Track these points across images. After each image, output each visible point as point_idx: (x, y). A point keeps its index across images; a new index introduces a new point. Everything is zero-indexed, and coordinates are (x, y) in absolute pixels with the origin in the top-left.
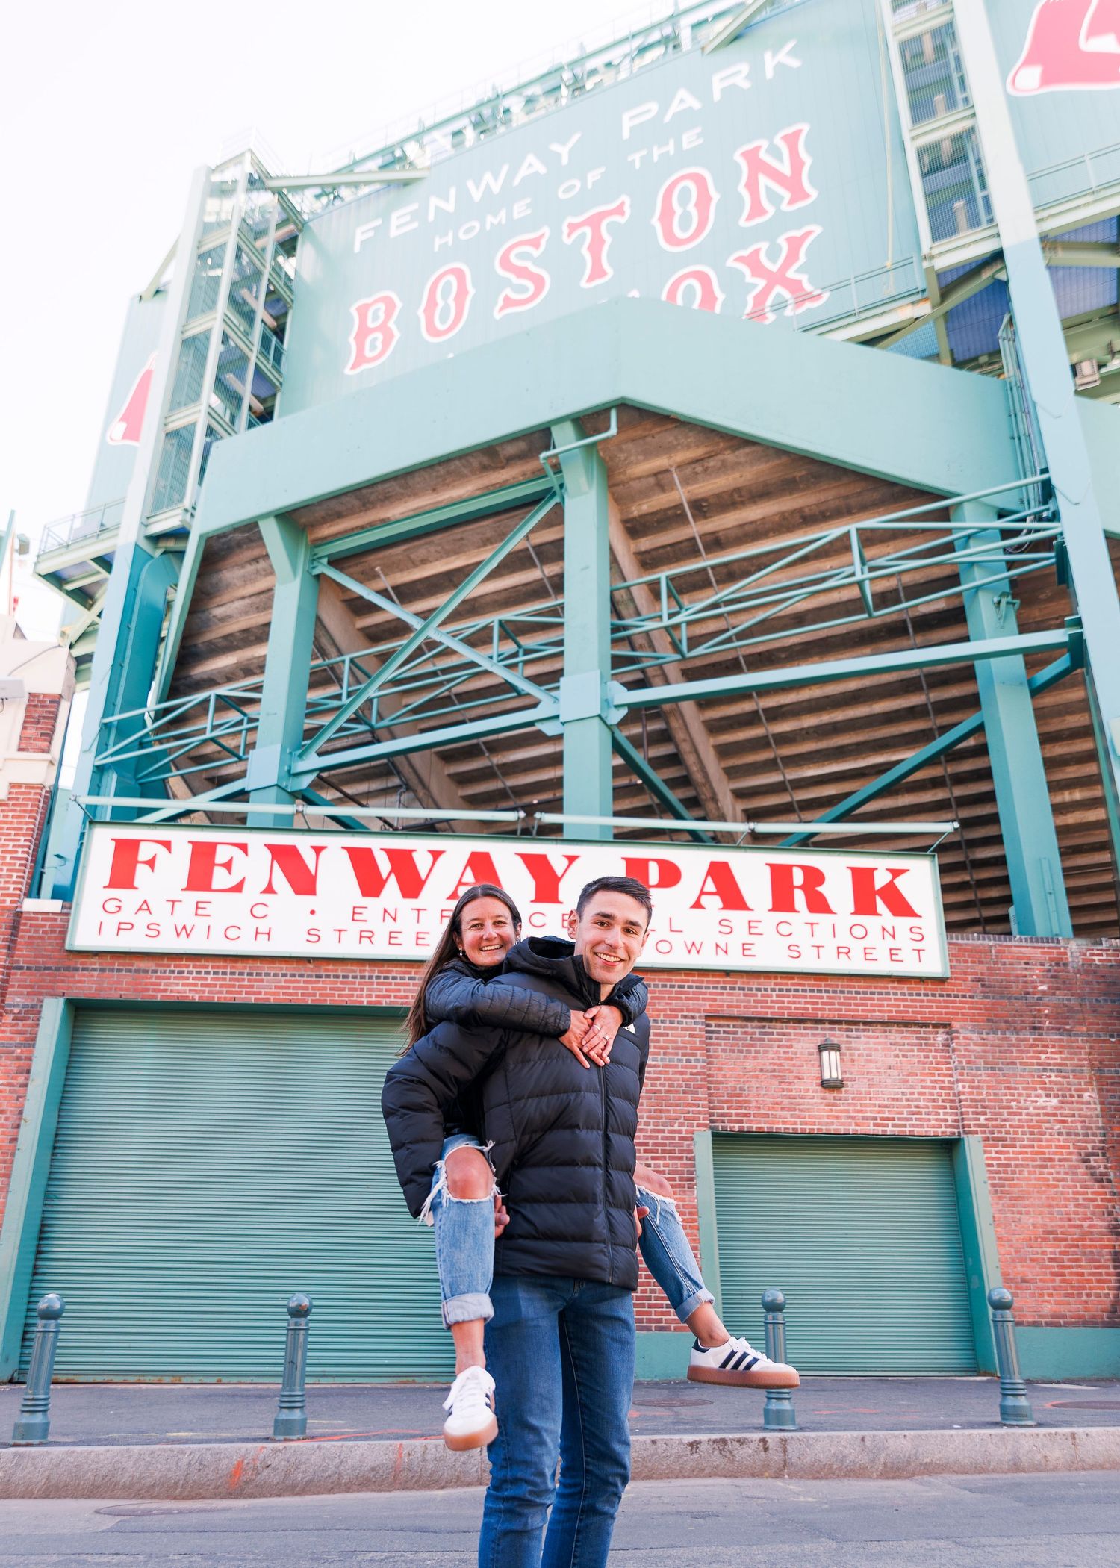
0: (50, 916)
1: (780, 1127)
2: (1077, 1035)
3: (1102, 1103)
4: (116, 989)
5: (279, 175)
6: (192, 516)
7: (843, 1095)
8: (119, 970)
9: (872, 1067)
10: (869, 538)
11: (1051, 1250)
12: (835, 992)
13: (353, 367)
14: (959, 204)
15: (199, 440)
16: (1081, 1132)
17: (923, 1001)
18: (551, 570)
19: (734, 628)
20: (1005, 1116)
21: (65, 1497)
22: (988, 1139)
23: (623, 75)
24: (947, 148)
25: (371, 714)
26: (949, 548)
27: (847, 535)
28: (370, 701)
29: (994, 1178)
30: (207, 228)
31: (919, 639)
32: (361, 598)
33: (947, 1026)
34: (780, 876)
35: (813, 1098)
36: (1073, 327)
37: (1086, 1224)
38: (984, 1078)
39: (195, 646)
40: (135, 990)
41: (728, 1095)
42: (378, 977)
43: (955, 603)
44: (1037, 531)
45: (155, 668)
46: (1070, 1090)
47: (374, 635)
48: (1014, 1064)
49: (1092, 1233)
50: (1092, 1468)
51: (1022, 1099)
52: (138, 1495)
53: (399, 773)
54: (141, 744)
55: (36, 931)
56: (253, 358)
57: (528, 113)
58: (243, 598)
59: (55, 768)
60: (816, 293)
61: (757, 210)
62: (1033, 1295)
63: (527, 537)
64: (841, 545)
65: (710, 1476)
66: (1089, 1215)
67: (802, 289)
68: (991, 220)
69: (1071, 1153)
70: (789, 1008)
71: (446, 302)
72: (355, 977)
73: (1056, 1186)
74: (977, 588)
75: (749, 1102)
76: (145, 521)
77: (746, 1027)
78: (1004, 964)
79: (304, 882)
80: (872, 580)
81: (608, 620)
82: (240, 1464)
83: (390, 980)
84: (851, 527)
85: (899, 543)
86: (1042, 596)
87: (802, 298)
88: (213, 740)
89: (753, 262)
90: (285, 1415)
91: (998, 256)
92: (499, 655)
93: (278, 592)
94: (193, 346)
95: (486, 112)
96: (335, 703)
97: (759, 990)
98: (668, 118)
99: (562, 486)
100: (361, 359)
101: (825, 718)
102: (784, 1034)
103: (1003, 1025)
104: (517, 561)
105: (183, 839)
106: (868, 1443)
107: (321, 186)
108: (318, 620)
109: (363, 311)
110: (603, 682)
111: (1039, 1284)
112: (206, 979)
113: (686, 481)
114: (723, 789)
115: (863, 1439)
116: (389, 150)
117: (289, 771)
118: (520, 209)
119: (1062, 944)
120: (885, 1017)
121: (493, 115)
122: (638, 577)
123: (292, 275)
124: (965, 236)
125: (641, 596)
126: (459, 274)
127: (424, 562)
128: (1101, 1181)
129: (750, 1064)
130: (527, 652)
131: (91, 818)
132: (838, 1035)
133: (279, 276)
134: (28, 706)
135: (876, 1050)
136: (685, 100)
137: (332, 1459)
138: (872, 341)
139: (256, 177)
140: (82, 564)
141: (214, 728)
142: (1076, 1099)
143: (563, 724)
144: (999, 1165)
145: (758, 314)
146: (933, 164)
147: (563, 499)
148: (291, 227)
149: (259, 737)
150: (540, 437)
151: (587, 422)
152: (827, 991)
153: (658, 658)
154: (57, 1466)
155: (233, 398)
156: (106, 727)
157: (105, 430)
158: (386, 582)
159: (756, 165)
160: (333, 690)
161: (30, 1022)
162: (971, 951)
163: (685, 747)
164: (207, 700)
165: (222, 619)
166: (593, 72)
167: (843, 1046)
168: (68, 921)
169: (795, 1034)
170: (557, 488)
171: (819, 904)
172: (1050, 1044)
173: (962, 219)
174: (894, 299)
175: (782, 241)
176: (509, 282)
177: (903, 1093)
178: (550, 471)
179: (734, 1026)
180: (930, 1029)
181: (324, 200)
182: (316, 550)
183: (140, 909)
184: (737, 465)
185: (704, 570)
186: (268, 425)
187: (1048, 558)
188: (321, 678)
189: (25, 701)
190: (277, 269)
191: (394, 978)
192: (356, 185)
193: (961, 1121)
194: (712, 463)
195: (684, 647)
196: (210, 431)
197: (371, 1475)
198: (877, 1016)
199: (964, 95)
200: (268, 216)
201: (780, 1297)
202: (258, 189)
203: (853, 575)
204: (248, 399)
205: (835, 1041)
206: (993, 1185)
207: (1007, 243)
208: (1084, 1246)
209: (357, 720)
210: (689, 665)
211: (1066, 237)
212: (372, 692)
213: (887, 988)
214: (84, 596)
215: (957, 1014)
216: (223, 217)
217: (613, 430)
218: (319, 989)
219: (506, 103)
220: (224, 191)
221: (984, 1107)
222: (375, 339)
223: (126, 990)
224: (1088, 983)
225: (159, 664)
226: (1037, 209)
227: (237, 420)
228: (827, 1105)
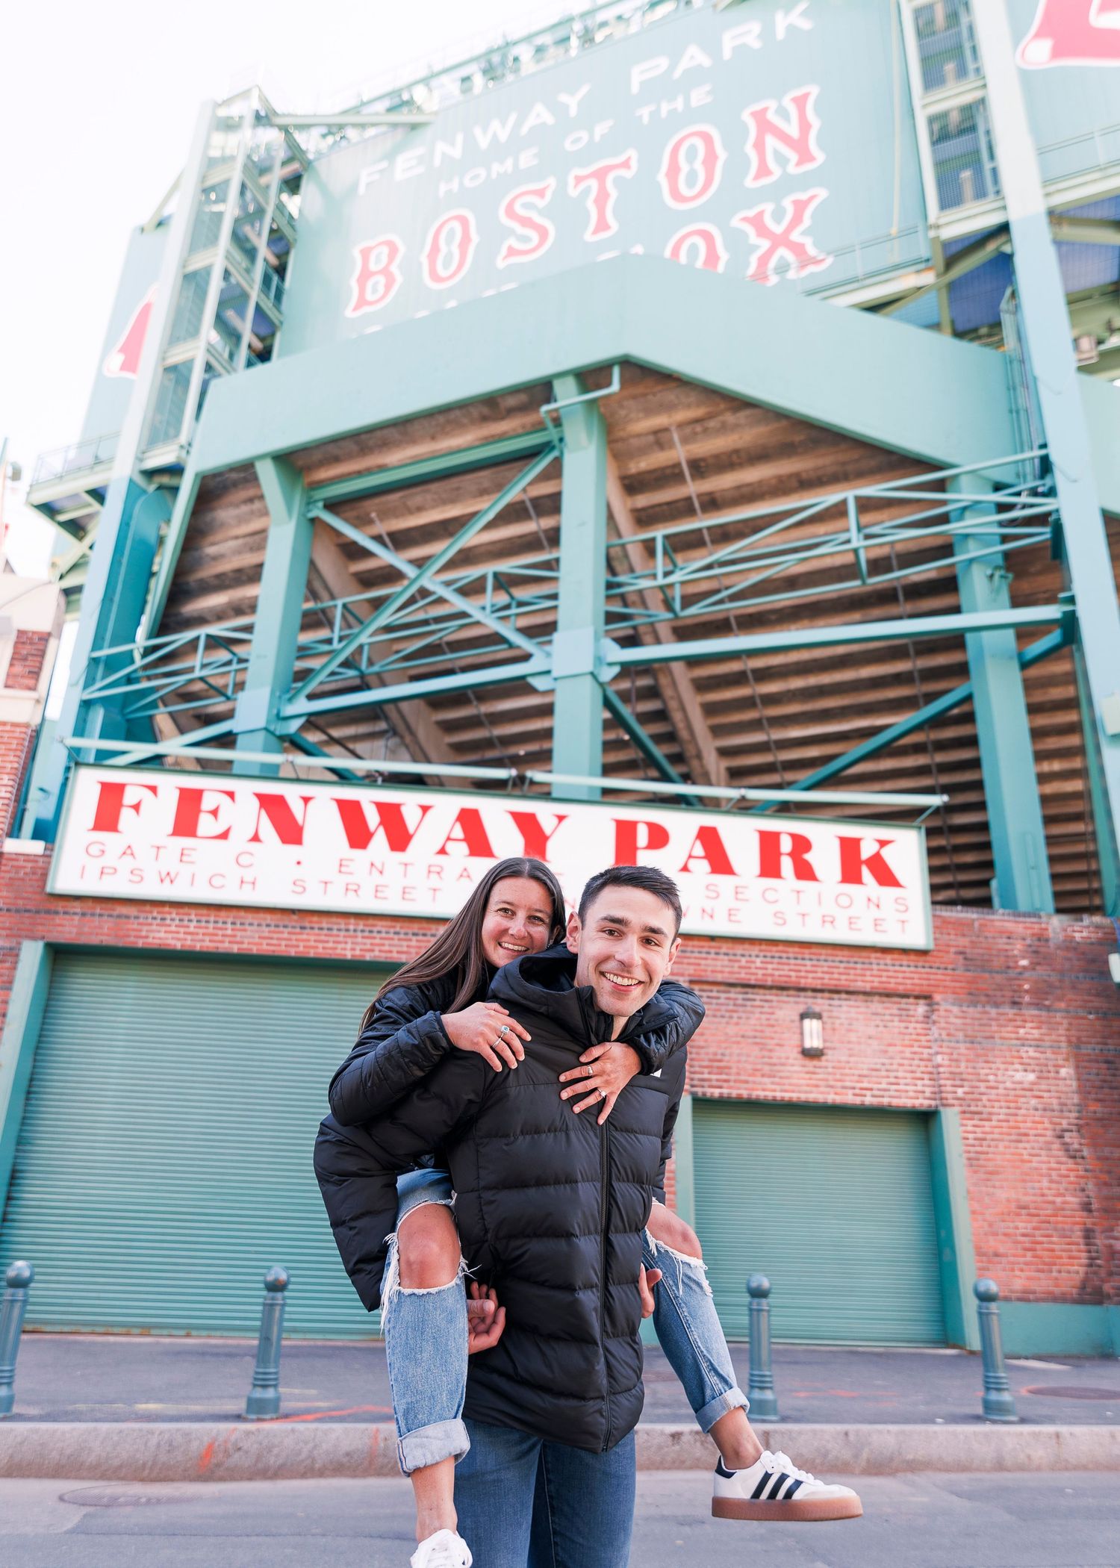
0: (32, 858)
1: (760, 1094)
2: (1056, 1011)
3: (1078, 1079)
4: (97, 934)
5: (286, 112)
6: (188, 452)
7: (823, 1063)
8: (101, 915)
9: (853, 1037)
10: (866, 505)
11: (1023, 1225)
12: (818, 960)
13: (355, 309)
14: (966, 175)
15: (197, 376)
16: (1056, 1107)
17: (904, 972)
18: (547, 523)
19: (727, 588)
20: (983, 1090)
21: (28, 1476)
22: (964, 1112)
23: (634, 28)
24: (955, 118)
25: (361, 659)
26: (944, 519)
27: (844, 502)
28: (361, 647)
29: (969, 1152)
30: (211, 163)
31: (909, 607)
32: (354, 543)
33: (927, 997)
34: (769, 843)
35: (793, 1065)
36: (1076, 301)
37: (1059, 1200)
38: (963, 1051)
39: (188, 583)
40: (116, 936)
41: (711, 1060)
42: (362, 931)
43: (946, 573)
44: (1032, 506)
45: (145, 602)
46: (1047, 1065)
47: (367, 581)
48: (993, 1038)
49: (1063, 1209)
50: (1076, 1468)
51: (1000, 1073)
52: (104, 1477)
53: (387, 718)
54: (129, 680)
55: (17, 873)
56: (255, 294)
57: (538, 61)
58: (237, 538)
59: (42, 707)
60: (821, 257)
61: (763, 171)
62: (1004, 1270)
63: (524, 490)
64: (838, 511)
65: (691, 1468)
66: (1062, 1191)
67: (805, 253)
68: (998, 192)
69: (1046, 1129)
70: (772, 975)
71: (450, 248)
72: (339, 930)
73: (1030, 1162)
74: (971, 561)
75: (729, 1068)
76: (140, 455)
77: (729, 992)
78: (986, 937)
79: (290, 832)
80: (866, 548)
81: (603, 576)
82: (210, 1446)
83: (375, 934)
84: (849, 494)
85: (894, 511)
86: (1033, 570)
87: (805, 260)
88: (202, 679)
89: (757, 222)
90: (259, 1393)
91: (1004, 229)
92: (493, 606)
93: (273, 534)
94: (194, 281)
95: (496, 59)
96: (326, 648)
97: (743, 955)
98: (678, 73)
99: (561, 440)
100: (362, 302)
101: (813, 680)
102: (766, 1001)
103: (983, 999)
104: (514, 513)
105: (170, 784)
106: (852, 1437)
107: (329, 126)
108: (312, 564)
109: (366, 253)
110: (597, 639)
111: (1012, 1259)
112: (188, 927)
113: (685, 441)
114: (708, 746)
115: (846, 1434)
116: (396, 93)
117: (278, 715)
118: (527, 159)
119: (1044, 919)
120: (868, 987)
121: (503, 63)
122: (635, 534)
123: (295, 214)
124: (971, 207)
125: (635, 554)
126: (464, 221)
127: (420, 509)
128: (1074, 1157)
129: (731, 1030)
130: (520, 604)
131: (76, 760)
132: (820, 1004)
133: (282, 213)
134: (16, 643)
135: (857, 1019)
136: (695, 56)
137: (306, 1443)
138: (875, 308)
139: (263, 113)
140: (76, 496)
141: (204, 666)
142: (1052, 1075)
143: (556, 679)
144: (975, 1139)
145: (761, 276)
146: (942, 134)
147: (562, 453)
148: (295, 166)
149: (249, 677)
150: (541, 390)
151: (590, 377)
152: (811, 960)
153: (649, 616)
154: (21, 1443)
155: (233, 336)
156: (94, 662)
157: (102, 360)
158: (382, 528)
159: (764, 126)
160: (323, 634)
161: (7, 965)
162: (954, 923)
163: (673, 705)
164: (197, 638)
165: (215, 558)
166: (603, 24)
167: (825, 1015)
168: (49, 863)
169: (778, 1001)
170: (556, 442)
171: (805, 872)
172: (1028, 1018)
173: (968, 190)
174: (896, 267)
175: (788, 204)
176: (512, 232)
177: (883, 1064)
178: (550, 425)
179: (718, 991)
180: (911, 1000)
181: (330, 139)
182: (312, 493)
183: (124, 853)
184: (736, 427)
185: (699, 531)
186: (267, 366)
187: (1044, 533)
188: (312, 621)
189: (13, 637)
190: (280, 207)
191: (379, 932)
192: (363, 126)
193: (938, 1094)
194: (712, 424)
195: (677, 605)
196: (209, 368)
197: (345, 1460)
198: (859, 985)
199: (975, 66)
200: (273, 153)
201: (765, 1283)
202: (264, 125)
203: (848, 541)
204: (247, 337)
205: (817, 1009)
206: (969, 1159)
207: (1014, 216)
208: (1057, 1223)
209: (346, 664)
210: (680, 623)
211: (1072, 213)
212: (364, 638)
213: (869, 958)
214: (76, 528)
215: (938, 986)
216: (228, 152)
217: (615, 387)
218: (303, 940)
219: (515, 51)
220: (229, 126)
221: (962, 1080)
222: (376, 283)
223: (108, 935)
224: (1069, 959)
225: (150, 598)
226: (1046, 183)
227: (236, 358)
228: (807, 1073)
